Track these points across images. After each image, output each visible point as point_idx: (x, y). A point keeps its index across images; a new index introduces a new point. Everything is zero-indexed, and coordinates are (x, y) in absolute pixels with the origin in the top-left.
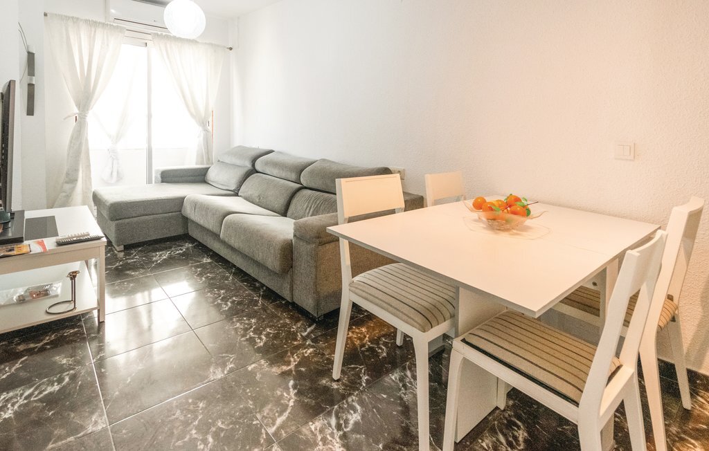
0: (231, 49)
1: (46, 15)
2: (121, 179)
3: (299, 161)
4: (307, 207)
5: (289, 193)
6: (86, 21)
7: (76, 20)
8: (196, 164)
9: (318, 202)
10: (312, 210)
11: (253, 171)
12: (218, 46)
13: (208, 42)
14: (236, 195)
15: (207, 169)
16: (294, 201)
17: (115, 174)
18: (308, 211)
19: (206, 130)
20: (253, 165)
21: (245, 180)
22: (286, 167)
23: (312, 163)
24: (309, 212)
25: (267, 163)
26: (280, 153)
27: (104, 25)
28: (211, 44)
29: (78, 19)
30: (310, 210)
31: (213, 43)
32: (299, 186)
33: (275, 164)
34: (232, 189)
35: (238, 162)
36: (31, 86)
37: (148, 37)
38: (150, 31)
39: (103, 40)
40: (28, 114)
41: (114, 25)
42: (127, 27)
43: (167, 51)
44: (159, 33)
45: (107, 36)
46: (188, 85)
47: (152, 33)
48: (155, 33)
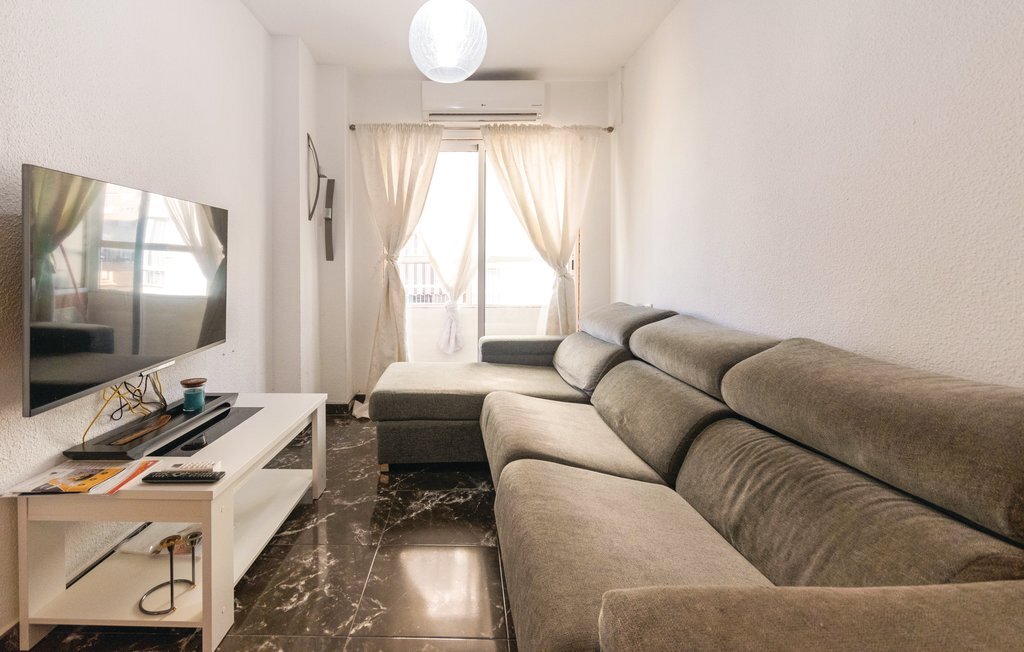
0: (610, 129)
1: (352, 128)
2: (461, 348)
3: (727, 339)
4: (730, 481)
5: (687, 422)
6: (399, 127)
7: (385, 127)
8: (547, 334)
9: (767, 476)
10: (743, 497)
11: (624, 355)
12: (588, 128)
13: (569, 125)
14: (586, 400)
15: (558, 343)
16: (698, 449)
17: (452, 341)
18: (730, 493)
19: (564, 276)
20: (626, 342)
21: (605, 373)
22: (687, 354)
23: (760, 349)
24: (735, 499)
25: (649, 340)
26: (689, 317)
27: (418, 127)
28: (575, 128)
29: (388, 125)
30: (738, 492)
31: (578, 124)
32: (715, 406)
33: (666, 344)
34: (583, 387)
35: (602, 333)
36: (328, 221)
37: (478, 134)
38: (478, 124)
39: (416, 149)
40: (327, 260)
41: (430, 124)
42: (446, 124)
43: (503, 151)
44: (492, 124)
45: (421, 143)
46: (535, 202)
47: (482, 126)
48: (486, 126)
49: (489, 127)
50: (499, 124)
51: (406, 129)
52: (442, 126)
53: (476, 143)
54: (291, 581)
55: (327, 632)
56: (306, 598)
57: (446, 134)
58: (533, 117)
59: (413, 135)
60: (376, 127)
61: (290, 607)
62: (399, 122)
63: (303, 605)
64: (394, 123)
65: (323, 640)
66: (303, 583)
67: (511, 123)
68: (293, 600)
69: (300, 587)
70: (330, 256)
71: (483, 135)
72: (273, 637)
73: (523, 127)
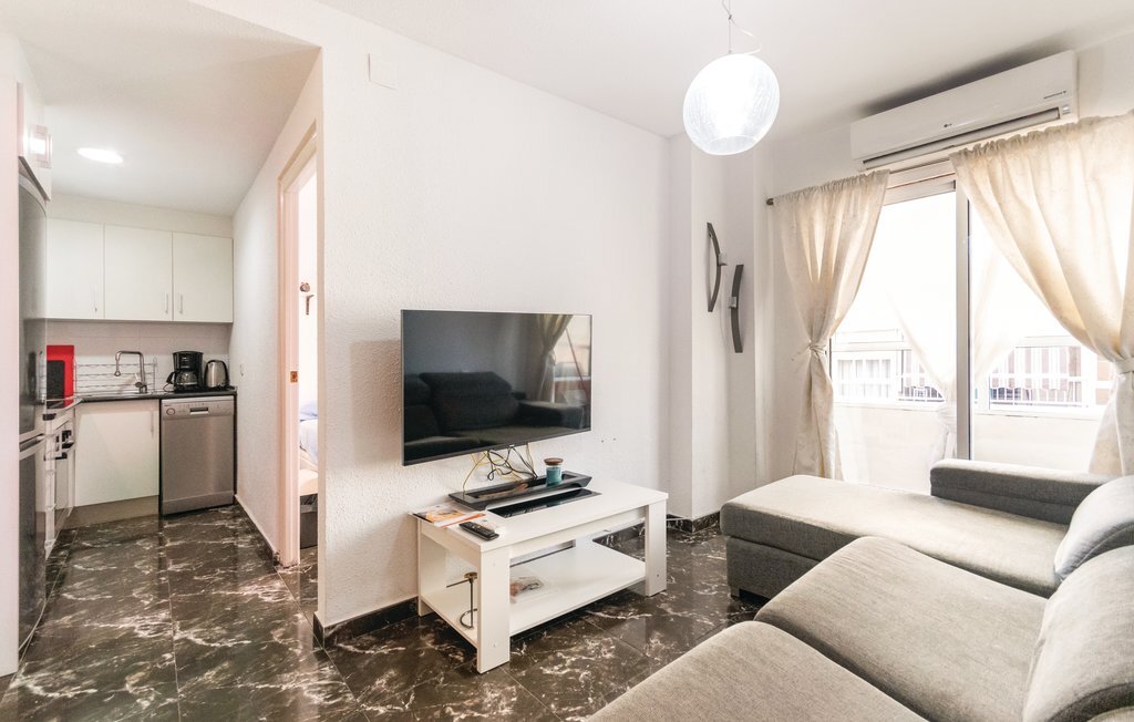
1: (770, 202)
6: (825, 187)
7: (808, 192)
27: (851, 182)
29: (811, 189)
36: (734, 311)
37: (949, 167)
38: (946, 154)
39: (847, 210)
40: (737, 351)
41: (867, 173)
42: (892, 167)
43: (993, 182)
44: (970, 147)
45: (856, 200)
46: (1057, 251)
47: (951, 155)
48: (960, 153)
49: (966, 152)
50: (983, 143)
51: (834, 188)
52: (885, 172)
53: (951, 179)
54: (567, 654)
55: (553, 706)
56: (564, 672)
57: (893, 180)
58: (1055, 115)
59: (845, 192)
60: (797, 195)
61: (548, 672)
62: (826, 182)
63: (558, 676)
64: (820, 185)
65: (545, 710)
66: (573, 659)
67: (1007, 137)
68: (556, 668)
69: (568, 661)
70: (739, 348)
71: (956, 166)
72: (520, 686)
73: (1034, 136)
